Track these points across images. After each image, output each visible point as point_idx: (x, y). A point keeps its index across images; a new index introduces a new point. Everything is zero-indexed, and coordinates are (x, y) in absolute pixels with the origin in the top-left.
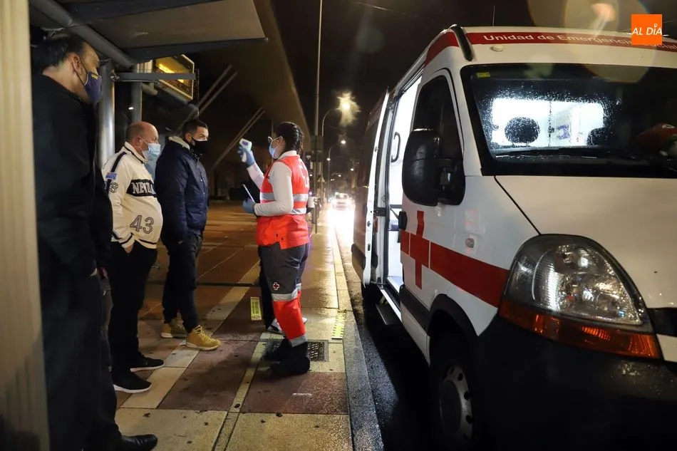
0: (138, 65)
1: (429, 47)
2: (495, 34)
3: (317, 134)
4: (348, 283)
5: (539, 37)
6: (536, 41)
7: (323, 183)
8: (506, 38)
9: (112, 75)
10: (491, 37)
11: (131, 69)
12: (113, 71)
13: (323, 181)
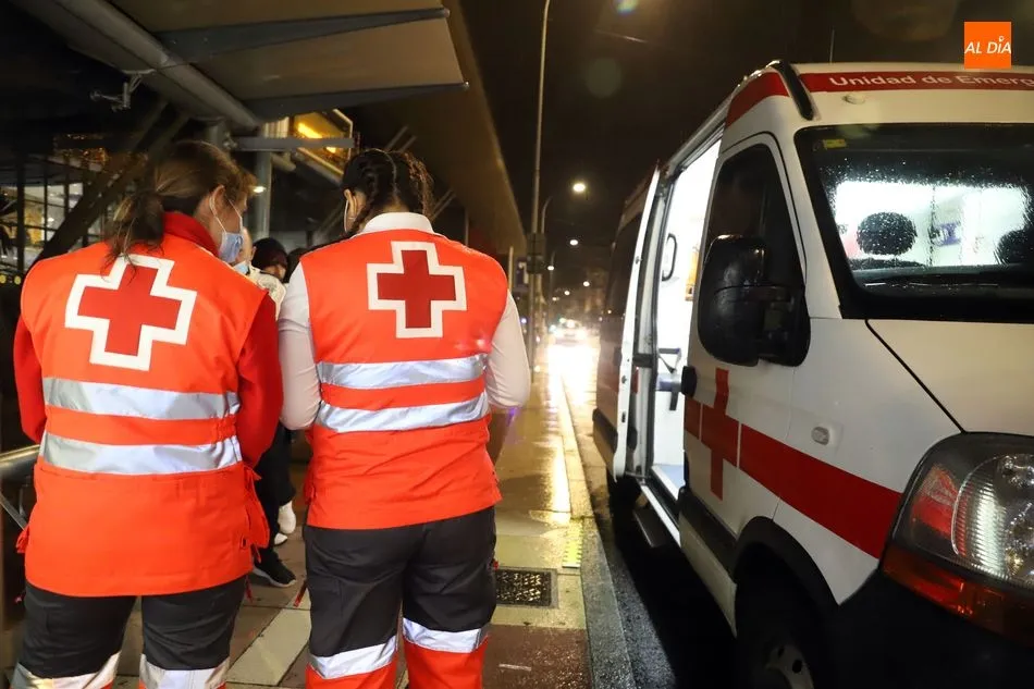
0: (267, 125)
1: (732, 97)
2: (848, 76)
3: (535, 230)
4: (584, 467)
5: (924, 79)
6: (920, 85)
7: (543, 305)
8: (869, 82)
9: (226, 140)
10: (843, 79)
11: (255, 132)
12: (228, 135)
13: (542, 300)
